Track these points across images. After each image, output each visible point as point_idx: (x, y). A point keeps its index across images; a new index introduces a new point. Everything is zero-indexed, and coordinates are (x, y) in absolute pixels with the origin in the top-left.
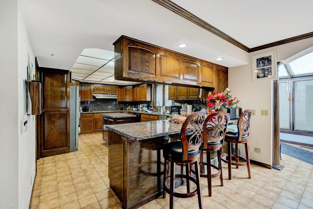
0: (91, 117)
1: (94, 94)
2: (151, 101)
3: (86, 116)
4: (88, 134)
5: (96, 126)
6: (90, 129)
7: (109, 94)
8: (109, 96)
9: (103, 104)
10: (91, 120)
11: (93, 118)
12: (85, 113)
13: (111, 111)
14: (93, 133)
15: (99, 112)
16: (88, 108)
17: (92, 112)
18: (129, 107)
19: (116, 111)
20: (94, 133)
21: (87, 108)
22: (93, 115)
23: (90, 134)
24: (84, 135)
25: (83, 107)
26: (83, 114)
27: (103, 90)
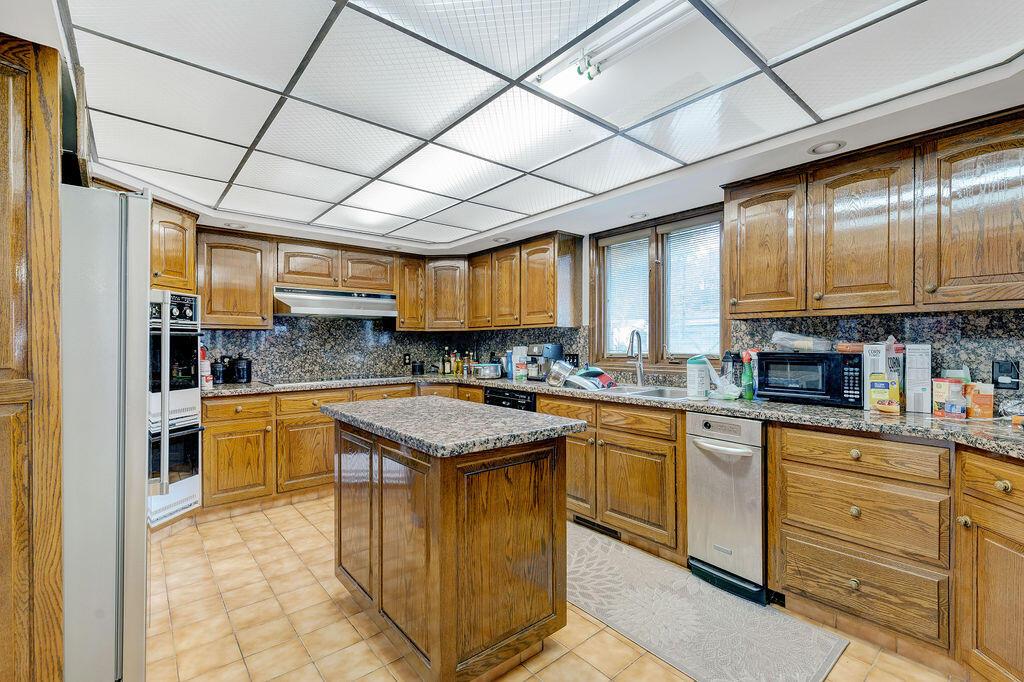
0: (266, 415)
1: (278, 290)
2: (575, 330)
3: (237, 412)
4: (246, 510)
5: (290, 459)
6: (261, 481)
7: (359, 295)
8: (359, 306)
9: (328, 347)
10: (266, 432)
11: (274, 418)
12: (226, 392)
13: (367, 381)
14: (274, 499)
15: (308, 385)
16: (249, 364)
17: (267, 389)
18: (453, 359)
19: (392, 380)
20: (283, 502)
21: (243, 365)
22: (278, 405)
23: (256, 507)
24: (226, 514)
25: (223, 358)
26: (216, 397)
27: (329, 275)
